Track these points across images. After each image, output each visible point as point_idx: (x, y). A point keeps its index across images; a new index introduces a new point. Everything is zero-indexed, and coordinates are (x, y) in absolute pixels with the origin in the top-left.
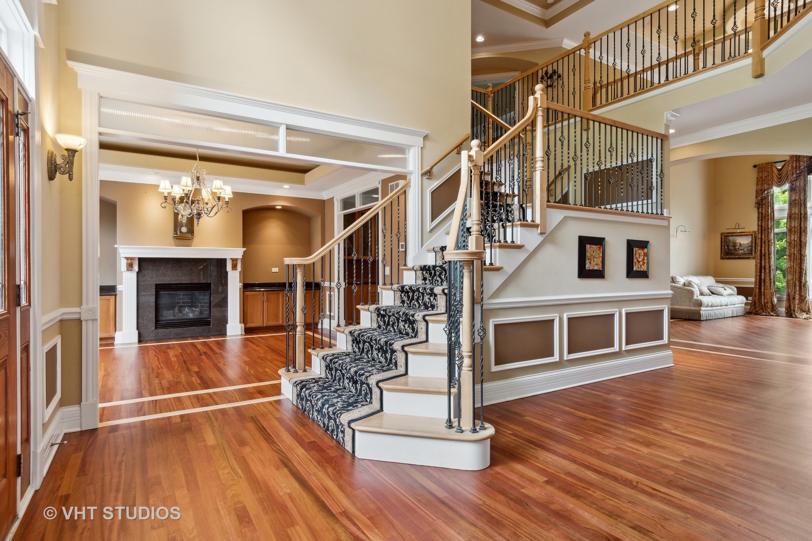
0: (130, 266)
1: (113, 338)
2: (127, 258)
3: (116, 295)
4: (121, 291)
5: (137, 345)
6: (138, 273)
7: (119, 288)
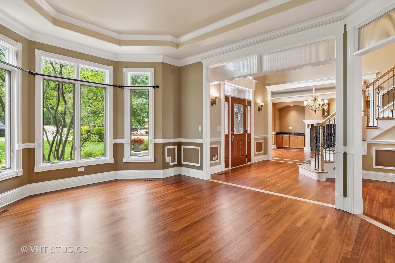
0: (308, 127)
1: (304, 149)
2: (307, 124)
3: (305, 136)
4: (306, 134)
5: (310, 152)
6: (311, 129)
7: (306, 133)
